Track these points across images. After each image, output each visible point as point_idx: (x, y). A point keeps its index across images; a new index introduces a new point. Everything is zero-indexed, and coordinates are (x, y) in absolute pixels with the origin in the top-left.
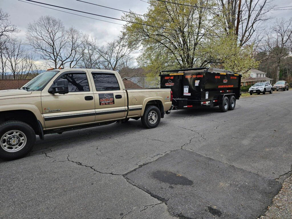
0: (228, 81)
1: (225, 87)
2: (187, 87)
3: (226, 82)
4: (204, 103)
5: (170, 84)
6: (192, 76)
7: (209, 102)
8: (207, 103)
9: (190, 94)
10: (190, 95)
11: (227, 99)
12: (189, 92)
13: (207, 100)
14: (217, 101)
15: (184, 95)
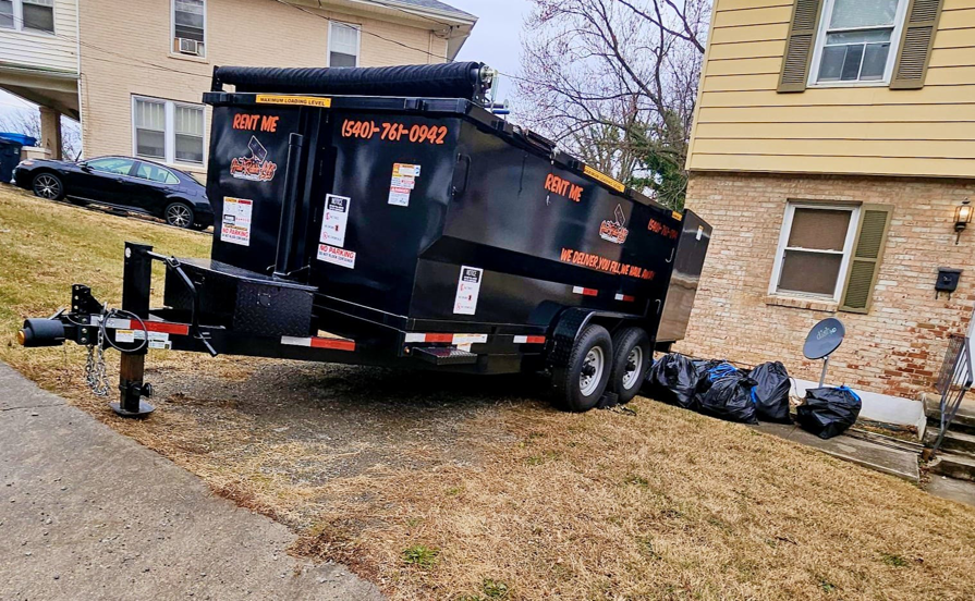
0: (628, 238)
1: (605, 268)
2: (345, 202)
3: (614, 240)
4: (436, 338)
5: (253, 169)
6: (383, 129)
7: (482, 338)
8: (463, 343)
9: (348, 260)
10: (351, 265)
11: (600, 343)
12: (349, 245)
13: (465, 325)
14: (541, 340)
15: (319, 257)
